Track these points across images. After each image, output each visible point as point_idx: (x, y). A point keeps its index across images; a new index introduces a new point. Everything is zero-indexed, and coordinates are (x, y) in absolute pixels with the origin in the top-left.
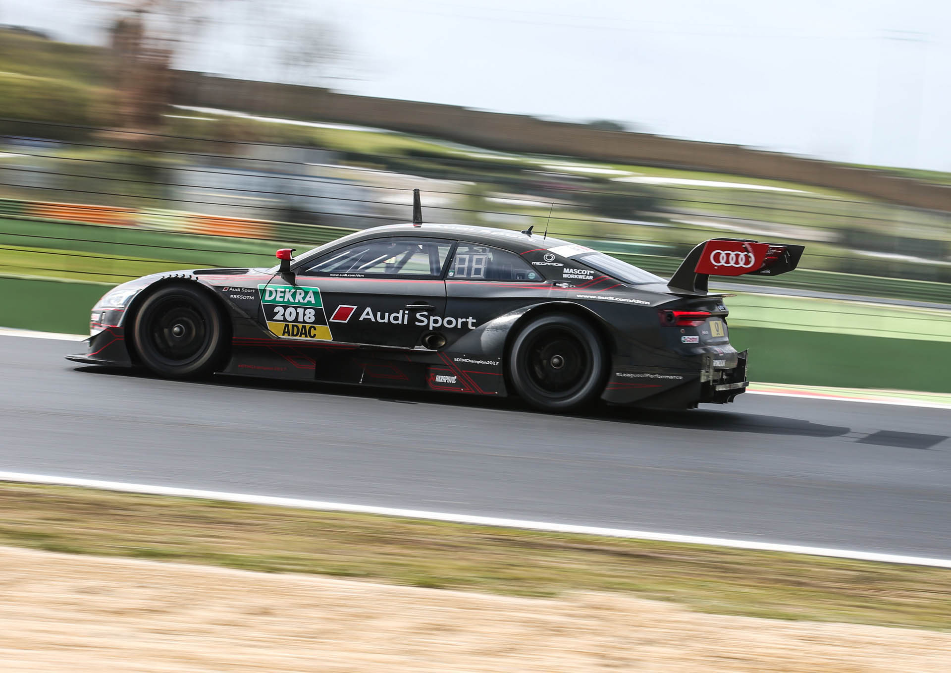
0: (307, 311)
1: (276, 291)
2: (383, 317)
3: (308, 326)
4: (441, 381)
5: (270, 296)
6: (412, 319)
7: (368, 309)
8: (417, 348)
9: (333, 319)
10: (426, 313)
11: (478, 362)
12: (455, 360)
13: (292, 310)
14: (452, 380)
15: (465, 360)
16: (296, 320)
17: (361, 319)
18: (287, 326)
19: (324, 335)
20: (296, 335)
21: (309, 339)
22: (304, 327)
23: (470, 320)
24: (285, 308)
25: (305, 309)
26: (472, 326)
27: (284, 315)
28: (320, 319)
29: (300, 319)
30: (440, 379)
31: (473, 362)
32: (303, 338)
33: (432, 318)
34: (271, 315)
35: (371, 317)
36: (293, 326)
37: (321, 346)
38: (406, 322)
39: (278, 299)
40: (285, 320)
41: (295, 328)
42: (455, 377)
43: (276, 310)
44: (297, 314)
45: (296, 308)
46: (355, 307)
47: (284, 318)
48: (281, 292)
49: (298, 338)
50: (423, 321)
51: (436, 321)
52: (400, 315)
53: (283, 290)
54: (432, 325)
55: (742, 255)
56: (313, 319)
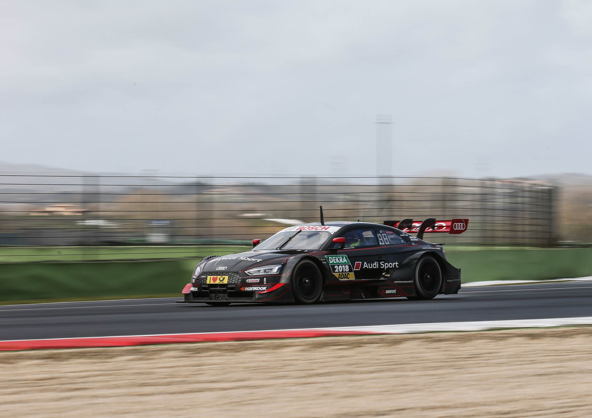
1: (333, 258)
2: (370, 266)
3: (347, 274)
4: (389, 293)
5: (331, 261)
6: (380, 265)
7: (365, 263)
8: (381, 279)
9: (355, 269)
10: (383, 262)
11: (405, 282)
12: (395, 282)
14: (394, 291)
15: (399, 282)
16: (343, 272)
17: (364, 268)
18: (340, 274)
19: (352, 277)
20: (343, 279)
21: (347, 280)
22: (345, 274)
23: (396, 263)
24: (338, 266)
25: (345, 265)
26: (398, 266)
27: (338, 269)
28: (350, 270)
31: (402, 282)
32: (345, 279)
33: (385, 264)
34: (334, 269)
35: (367, 266)
36: (342, 274)
37: (351, 282)
38: (378, 267)
39: (334, 262)
40: (339, 272)
41: (342, 275)
42: (396, 290)
43: (336, 267)
44: (343, 268)
45: (342, 265)
46: (361, 263)
47: (339, 271)
48: (334, 259)
50: (383, 266)
51: (387, 265)
52: (375, 264)
53: (335, 258)
54: (385, 267)
55: (462, 224)
56: (348, 270)
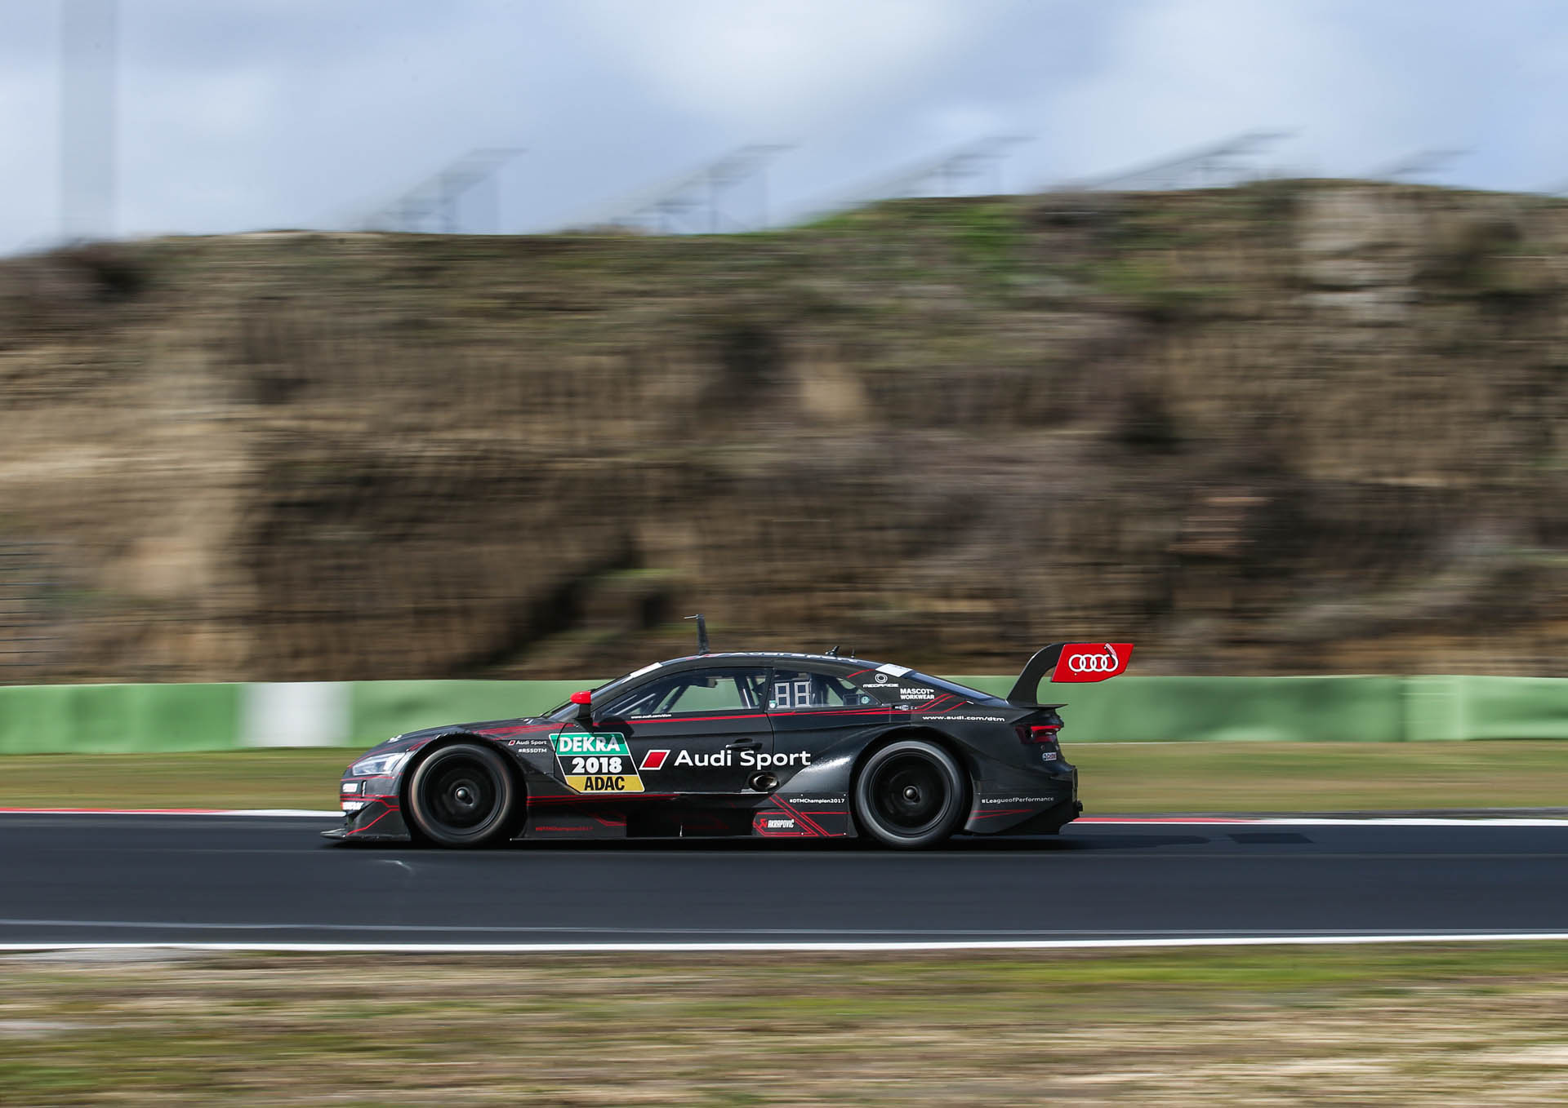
0: (612, 761)
1: (572, 741)
2: (701, 760)
3: (614, 778)
4: (775, 826)
5: (565, 746)
6: (737, 760)
7: (684, 753)
8: (744, 792)
9: (644, 767)
10: (753, 752)
11: (820, 801)
12: (791, 801)
13: (595, 760)
14: (789, 824)
15: (803, 801)
16: (600, 771)
17: (677, 764)
18: (589, 779)
19: (633, 785)
20: (601, 789)
21: (616, 791)
22: (610, 779)
23: (804, 755)
24: (586, 759)
25: (609, 758)
26: (807, 761)
27: (585, 767)
28: (627, 768)
29: (605, 770)
30: (772, 824)
31: (812, 801)
32: (609, 790)
33: (759, 757)
34: (570, 769)
35: (688, 761)
36: (597, 779)
37: (632, 798)
38: (729, 764)
39: (575, 749)
40: (587, 773)
41: (599, 780)
42: (793, 821)
43: (575, 762)
44: (601, 764)
45: (598, 758)
46: (668, 752)
47: (586, 770)
48: (578, 741)
49: (603, 791)
50: (749, 761)
51: (764, 760)
52: (722, 756)
53: (580, 739)
54: (760, 764)
55: (1104, 658)
56: (619, 769)
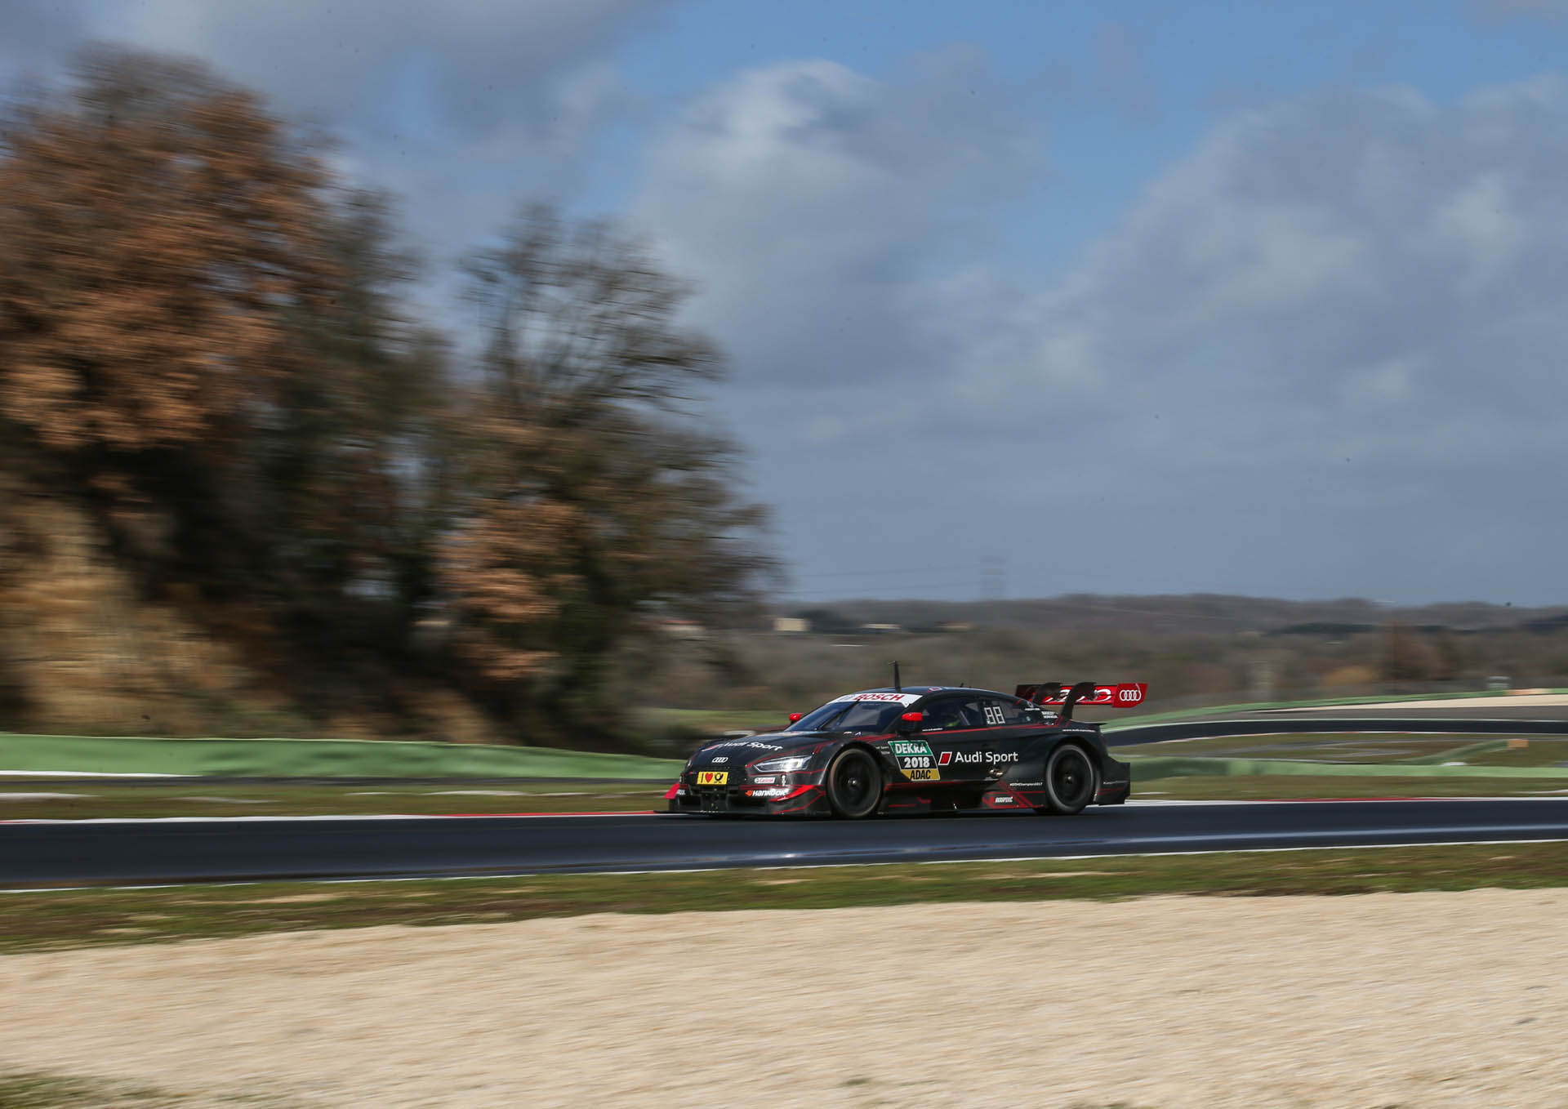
0: (924, 759)
1: (901, 746)
3: (926, 770)
4: (1000, 802)
5: (899, 749)
6: (984, 758)
8: (987, 779)
9: (940, 763)
11: (1028, 785)
12: (1010, 784)
13: (915, 759)
14: (1009, 800)
15: (1018, 784)
16: (918, 767)
18: (913, 772)
19: (935, 776)
20: (918, 778)
21: (926, 780)
22: (923, 771)
24: (911, 758)
25: (923, 757)
27: (911, 764)
28: (932, 765)
29: (921, 766)
30: (998, 800)
31: (1023, 784)
32: (923, 779)
33: (995, 756)
34: (904, 763)
36: (917, 771)
39: (904, 752)
40: (912, 768)
41: (918, 773)
42: (1011, 798)
43: (905, 760)
44: (919, 761)
45: (917, 757)
46: (951, 753)
48: (904, 746)
49: (919, 780)
53: (905, 744)
55: (1135, 692)
56: (928, 765)
